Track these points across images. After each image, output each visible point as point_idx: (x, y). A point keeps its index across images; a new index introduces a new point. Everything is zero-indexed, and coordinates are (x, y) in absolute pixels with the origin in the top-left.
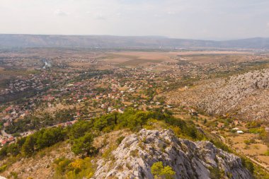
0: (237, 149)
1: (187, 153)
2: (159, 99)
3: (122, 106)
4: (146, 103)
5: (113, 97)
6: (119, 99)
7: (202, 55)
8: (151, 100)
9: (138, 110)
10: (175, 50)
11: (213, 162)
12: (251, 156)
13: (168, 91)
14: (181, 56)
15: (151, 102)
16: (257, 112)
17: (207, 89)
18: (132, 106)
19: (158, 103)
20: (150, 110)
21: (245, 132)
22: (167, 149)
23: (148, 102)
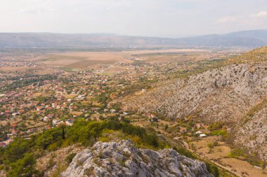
0: (201, 154)
1: (150, 165)
2: (113, 106)
3: (70, 117)
4: (99, 111)
5: (58, 107)
6: (66, 109)
7: (159, 54)
8: (105, 107)
9: (90, 120)
10: (129, 49)
11: (178, 172)
12: (215, 160)
13: (124, 95)
14: (136, 55)
15: (105, 110)
16: (218, 113)
17: (166, 91)
18: (82, 116)
19: (113, 110)
20: (104, 119)
21: (208, 135)
22: (127, 163)
23: (101, 110)
